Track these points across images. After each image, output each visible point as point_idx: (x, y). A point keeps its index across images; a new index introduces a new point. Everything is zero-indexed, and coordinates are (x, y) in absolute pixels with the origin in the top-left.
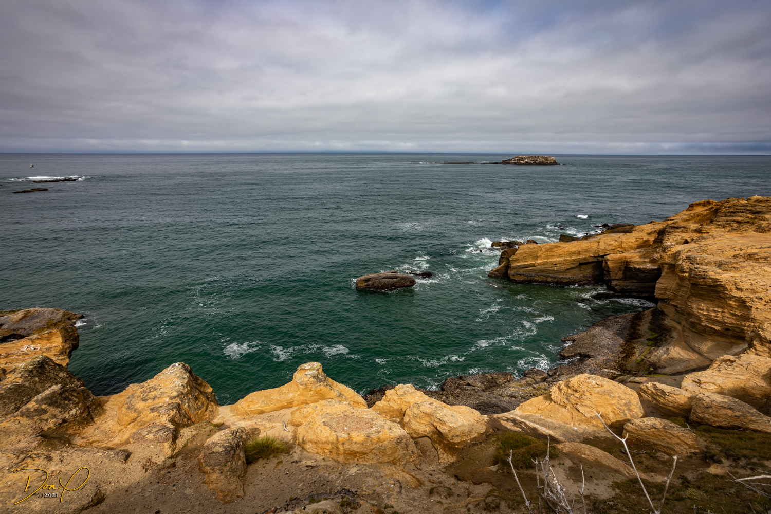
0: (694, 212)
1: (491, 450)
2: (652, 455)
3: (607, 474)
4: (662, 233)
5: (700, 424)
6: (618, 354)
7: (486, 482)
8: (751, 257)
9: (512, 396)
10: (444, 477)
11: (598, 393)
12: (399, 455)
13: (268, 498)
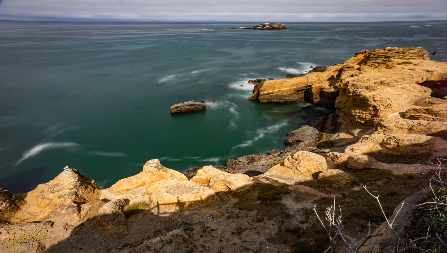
0: (357, 58)
1: (256, 194)
2: (330, 186)
3: (311, 197)
4: (341, 71)
5: (352, 169)
6: (315, 139)
7: (255, 209)
8: (382, 83)
9: (263, 165)
10: (233, 210)
11: (307, 160)
12: (209, 202)
13: (142, 233)
